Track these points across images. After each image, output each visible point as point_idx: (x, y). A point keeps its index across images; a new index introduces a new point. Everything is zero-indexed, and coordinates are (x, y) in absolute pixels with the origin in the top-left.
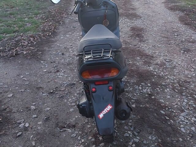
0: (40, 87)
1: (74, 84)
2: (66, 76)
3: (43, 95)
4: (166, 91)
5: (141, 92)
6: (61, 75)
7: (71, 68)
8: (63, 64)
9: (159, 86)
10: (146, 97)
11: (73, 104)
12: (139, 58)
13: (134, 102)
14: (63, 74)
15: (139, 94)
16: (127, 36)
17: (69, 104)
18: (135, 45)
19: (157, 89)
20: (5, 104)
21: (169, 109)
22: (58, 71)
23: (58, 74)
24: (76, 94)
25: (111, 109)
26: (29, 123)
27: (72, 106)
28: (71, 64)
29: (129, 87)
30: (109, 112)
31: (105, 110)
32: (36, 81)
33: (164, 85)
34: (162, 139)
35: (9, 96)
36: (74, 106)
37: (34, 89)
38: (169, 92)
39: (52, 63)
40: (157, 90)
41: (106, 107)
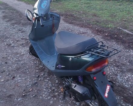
0: (10, 95)
1: (36, 83)
2: (24, 78)
3: (19, 100)
6: (20, 79)
7: (22, 71)
8: (12, 70)
11: (49, 98)
14: (20, 78)
17: (46, 99)
21: (109, 77)
22: (14, 77)
23: (16, 79)
24: (45, 90)
27: (49, 99)
28: (20, 68)
32: (2, 92)
34: (123, 97)
36: (51, 98)
37: (6, 98)
39: (2, 72)
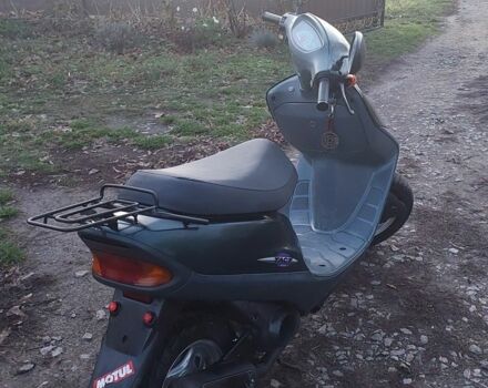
4: (467, 373)
5: (381, 355)
9: (454, 354)
10: (386, 375)
12: (456, 251)
13: (339, 378)
15: (370, 358)
16: (472, 179)
18: (476, 212)
19: (441, 358)
20: (58, 290)
25: (128, 377)
26: (65, 349)
29: (358, 330)
30: (121, 381)
31: (115, 373)
33: (471, 354)
35: (78, 274)
38: (475, 380)
40: (440, 362)
41: (119, 365)
